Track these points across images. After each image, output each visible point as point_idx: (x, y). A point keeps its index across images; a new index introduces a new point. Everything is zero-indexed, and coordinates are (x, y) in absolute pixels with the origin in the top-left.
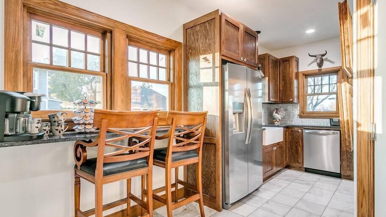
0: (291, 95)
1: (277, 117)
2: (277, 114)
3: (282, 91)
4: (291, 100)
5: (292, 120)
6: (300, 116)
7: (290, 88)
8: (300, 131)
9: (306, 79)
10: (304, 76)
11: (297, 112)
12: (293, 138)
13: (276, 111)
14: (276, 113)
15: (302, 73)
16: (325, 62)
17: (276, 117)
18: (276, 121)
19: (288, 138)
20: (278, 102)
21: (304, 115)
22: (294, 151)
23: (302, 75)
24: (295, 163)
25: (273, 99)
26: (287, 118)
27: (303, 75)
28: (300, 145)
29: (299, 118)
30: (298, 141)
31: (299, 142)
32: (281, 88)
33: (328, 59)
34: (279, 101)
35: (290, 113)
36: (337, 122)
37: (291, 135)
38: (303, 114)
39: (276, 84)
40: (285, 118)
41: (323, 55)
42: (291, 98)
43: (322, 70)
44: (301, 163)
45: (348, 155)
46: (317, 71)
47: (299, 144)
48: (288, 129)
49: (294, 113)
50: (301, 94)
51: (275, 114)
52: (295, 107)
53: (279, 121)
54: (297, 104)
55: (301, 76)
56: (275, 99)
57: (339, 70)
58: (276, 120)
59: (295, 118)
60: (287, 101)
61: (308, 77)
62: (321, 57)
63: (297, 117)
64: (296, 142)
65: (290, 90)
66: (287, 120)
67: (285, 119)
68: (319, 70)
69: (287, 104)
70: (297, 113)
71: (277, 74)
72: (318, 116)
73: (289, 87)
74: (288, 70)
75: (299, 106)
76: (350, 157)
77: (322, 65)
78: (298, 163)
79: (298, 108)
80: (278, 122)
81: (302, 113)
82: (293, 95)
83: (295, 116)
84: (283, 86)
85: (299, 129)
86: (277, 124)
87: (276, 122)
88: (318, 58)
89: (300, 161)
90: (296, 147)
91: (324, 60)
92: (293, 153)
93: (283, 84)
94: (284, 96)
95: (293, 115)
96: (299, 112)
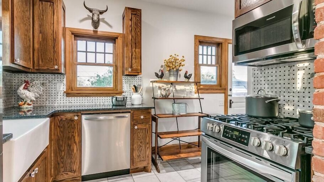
0: (56, 60)
1: (27, 97)
2: (26, 92)
3: (38, 50)
4: (56, 67)
5: (53, 100)
6: (67, 94)
7: (54, 48)
8: (76, 118)
9: (76, 41)
10: (73, 36)
11: (62, 87)
12: (62, 132)
13: (25, 85)
14: (24, 88)
15: (71, 31)
16: (101, 23)
17: (24, 96)
18: (24, 104)
19: (54, 134)
20: (29, 69)
21: (72, 92)
22: (64, 155)
23: (70, 33)
24: (67, 174)
25: (21, 61)
26: (46, 97)
27: (72, 34)
28: (75, 143)
29: (65, 97)
30: (73, 135)
31: (74, 137)
32: (36, 46)
33: (105, 20)
34: (32, 68)
35: (51, 89)
36: (121, 101)
37: (59, 127)
38: (72, 90)
39: (26, 35)
40: (42, 97)
41: (101, 13)
42: (56, 65)
43: (98, 33)
44: (77, 170)
45: (138, 142)
46: (92, 32)
47: (74, 140)
48: (55, 118)
49: (58, 90)
50: (70, 61)
51: (22, 91)
52: (59, 79)
53: (31, 103)
54: (62, 76)
55: (68, 33)
56: (24, 62)
57: (117, 38)
58: (26, 102)
59: (59, 97)
60: (48, 69)
61: (78, 38)
62: (99, 13)
63: (62, 94)
64: (69, 137)
65: (54, 52)
66: (45, 100)
67: (41, 100)
68: (94, 31)
69: (44, 75)
70: (62, 89)
71: (29, 19)
72: (93, 93)
73: (52, 45)
74: (49, 17)
75: (65, 79)
76: (141, 144)
77: (98, 26)
78: (71, 171)
79: (65, 82)
80: (28, 104)
81: (69, 88)
82: (59, 60)
83: (59, 94)
84: (40, 44)
85: (75, 116)
86: (27, 108)
87: (26, 106)
88: (96, 14)
89: (75, 167)
90: (69, 146)
91: (100, 19)
92: (62, 158)
93: (41, 40)
94: (42, 59)
95: (55, 92)
96: (65, 87)
